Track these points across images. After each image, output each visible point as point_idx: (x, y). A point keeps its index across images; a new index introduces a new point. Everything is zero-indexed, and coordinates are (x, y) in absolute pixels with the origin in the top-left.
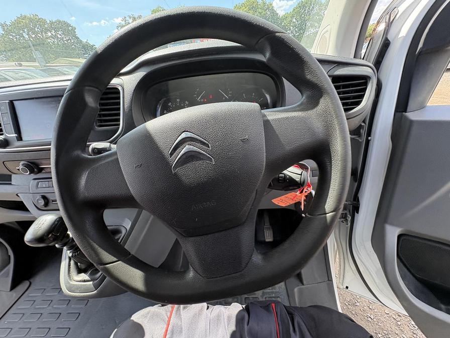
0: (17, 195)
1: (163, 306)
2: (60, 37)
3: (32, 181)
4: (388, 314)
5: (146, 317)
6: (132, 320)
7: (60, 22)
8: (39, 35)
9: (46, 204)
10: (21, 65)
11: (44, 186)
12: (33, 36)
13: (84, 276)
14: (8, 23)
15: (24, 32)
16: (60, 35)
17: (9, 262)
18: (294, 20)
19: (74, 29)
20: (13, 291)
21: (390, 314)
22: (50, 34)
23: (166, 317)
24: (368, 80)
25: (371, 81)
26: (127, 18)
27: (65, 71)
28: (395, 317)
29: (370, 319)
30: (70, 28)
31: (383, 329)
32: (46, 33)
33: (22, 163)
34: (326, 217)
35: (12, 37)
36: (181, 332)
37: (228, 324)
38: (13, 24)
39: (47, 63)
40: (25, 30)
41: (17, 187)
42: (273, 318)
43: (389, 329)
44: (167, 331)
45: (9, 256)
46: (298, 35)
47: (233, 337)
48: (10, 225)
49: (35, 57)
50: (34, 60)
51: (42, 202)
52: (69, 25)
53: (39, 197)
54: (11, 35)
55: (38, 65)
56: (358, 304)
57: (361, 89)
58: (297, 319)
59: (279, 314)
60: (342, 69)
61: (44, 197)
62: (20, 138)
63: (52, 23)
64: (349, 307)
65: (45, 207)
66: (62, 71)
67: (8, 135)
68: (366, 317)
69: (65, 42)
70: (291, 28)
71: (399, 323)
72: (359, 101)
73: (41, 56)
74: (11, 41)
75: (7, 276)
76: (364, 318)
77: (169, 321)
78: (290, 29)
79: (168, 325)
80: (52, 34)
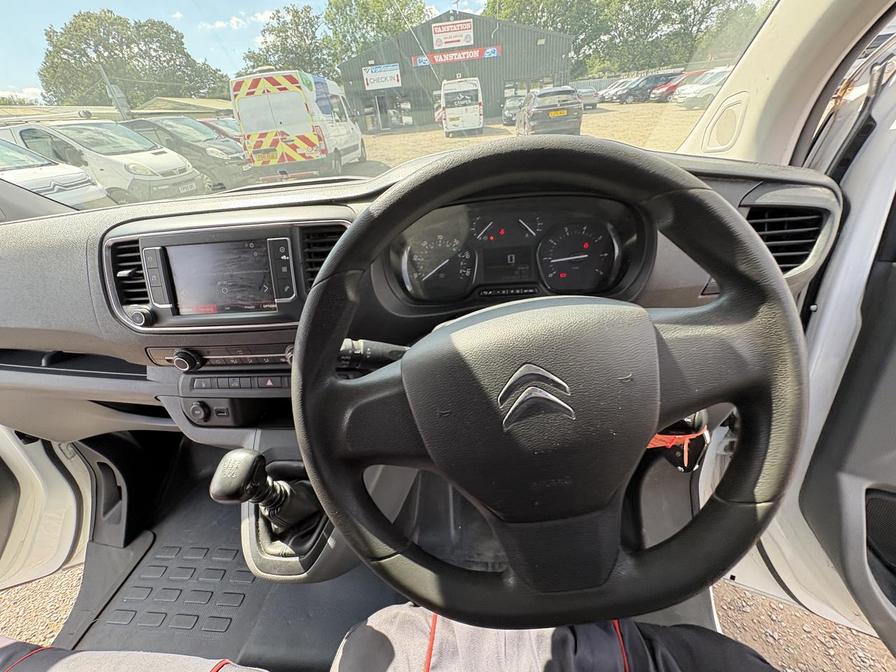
0: (156, 398)
1: (415, 606)
2: (154, 54)
3: (183, 376)
4: (809, 632)
5: (392, 622)
6: (370, 627)
7: (153, 24)
8: (116, 52)
9: (207, 417)
10: (88, 115)
11: (204, 385)
12: (106, 54)
13: (281, 547)
14: (59, 30)
15: (89, 45)
16: (155, 50)
17: (120, 498)
18: (627, 8)
19: (180, 37)
20: (128, 547)
21: (814, 634)
22: (136, 50)
23: (426, 625)
24: (825, 216)
25: (830, 219)
26: (283, 13)
27: (166, 125)
28: (823, 640)
29: (771, 640)
30: (173, 36)
31: (797, 662)
32: (128, 47)
33: (177, 350)
34: (755, 509)
35: (65, 57)
36: (455, 653)
37: (538, 648)
38: (67, 31)
39: (132, 108)
40: (91, 43)
41: (155, 384)
42: (617, 644)
43: (811, 661)
44: (431, 649)
45: (119, 488)
46: (634, 41)
47: (549, 670)
48: (120, 435)
49: (110, 96)
50: (108, 102)
51: (201, 413)
52: (169, 29)
53: (195, 404)
54: (65, 53)
55: (116, 111)
56: (748, 609)
57: (810, 232)
58: (661, 650)
59: (626, 638)
60: (771, 193)
61: (203, 405)
62: (176, 311)
63: (138, 26)
64: (730, 612)
65: (206, 421)
66: (163, 126)
67: (159, 306)
68: (763, 636)
69: (165, 64)
70: (620, 24)
71: (832, 652)
72: (803, 255)
73: (122, 95)
74: (67, 65)
75: (119, 521)
76: (760, 637)
77: (433, 633)
78: (617, 28)
79: (432, 640)
80: (140, 49)
